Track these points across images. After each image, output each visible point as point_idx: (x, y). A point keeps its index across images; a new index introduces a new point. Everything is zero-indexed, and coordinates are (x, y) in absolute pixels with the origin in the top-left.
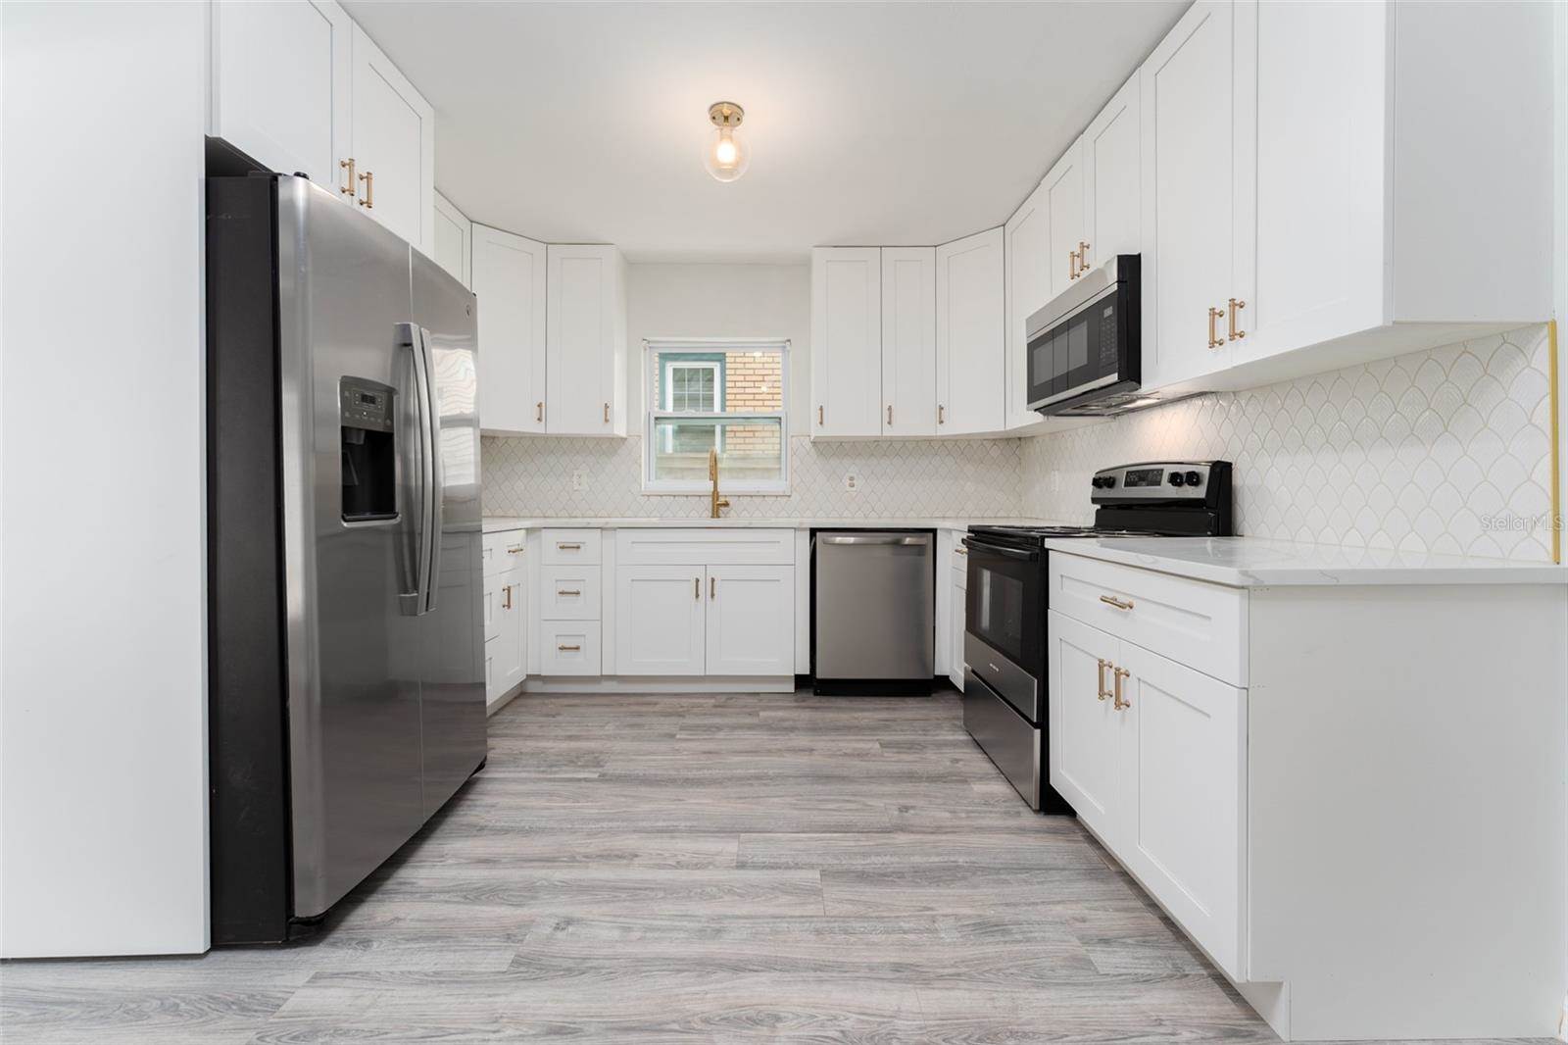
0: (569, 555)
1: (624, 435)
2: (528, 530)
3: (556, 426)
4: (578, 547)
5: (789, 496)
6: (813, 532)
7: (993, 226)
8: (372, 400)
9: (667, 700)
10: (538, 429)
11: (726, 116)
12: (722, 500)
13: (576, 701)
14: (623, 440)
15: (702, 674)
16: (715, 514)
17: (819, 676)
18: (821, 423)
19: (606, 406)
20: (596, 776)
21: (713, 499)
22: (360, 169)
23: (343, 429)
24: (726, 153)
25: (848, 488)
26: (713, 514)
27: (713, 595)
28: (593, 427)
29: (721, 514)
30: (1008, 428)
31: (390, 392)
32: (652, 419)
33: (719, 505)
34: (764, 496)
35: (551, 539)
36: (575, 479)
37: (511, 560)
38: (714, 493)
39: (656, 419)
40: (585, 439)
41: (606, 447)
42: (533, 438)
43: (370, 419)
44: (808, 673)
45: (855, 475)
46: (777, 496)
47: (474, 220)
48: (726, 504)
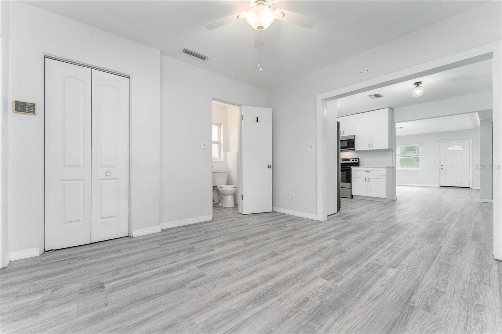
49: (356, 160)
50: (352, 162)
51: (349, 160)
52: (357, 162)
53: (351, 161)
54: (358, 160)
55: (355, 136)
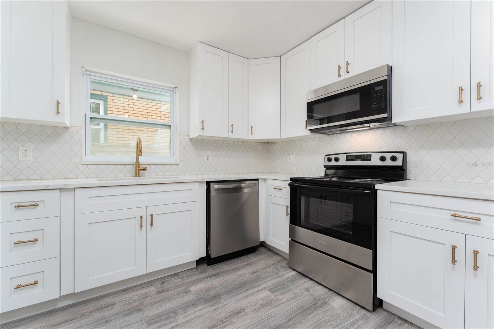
0: (26, 212)
4: (36, 205)
6: (208, 183)
7: (276, 56)
12: (141, 167)
14: (66, 129)
18: (202, 129)
21: (136, 167)
25: (206, 161)
26: (136, 175)
27: (152, 224)
30: (282, 137)
33: (139, 170)
34: (164, 165)
36: (20, 153)
39: (91, 118)
48: (145, 169)
49: (394, 159)
50: (381, 163)
51: (368, 158)
52: (399, 163)
53: (375, 161)
54: (400, 157)
55: (390, 69)
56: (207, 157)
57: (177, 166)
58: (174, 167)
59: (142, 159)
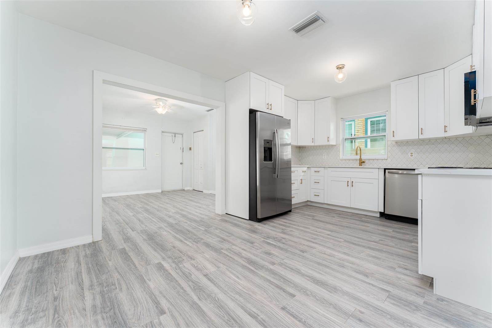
0: (317, 174)
1: (335, 144)
2: (308, 167)
3: (317, 143)
4: (319, 172)
5: (387, 160)
6: (385, 169)
8: (269, 143)
9: (339, 211)
10: (313, 144)
11: (340, 68)
12: (362, 161)
13: (318, 208)
15: (350, 207)
16: (360, 164)
17: (386, 213)
19: (328, 137)
20: (311, 218)
21: (360, 161)
22: (270, 104)
23: (264, 147)
24: (340, 76)
26: (360, 165)
27: (353, 186)
28: (325, 143)
29: (362, 165)
31: (271, 141)
32: (344, 139)
33: (362, 162)
34: (378, 160)
35: (313, 170)
37: (303, 174)
38: (360, 159)
39: (345, 139)
40: (322, 146)
41: (328, 148)
42: (311, 147)
43: (268, 146)
44: (383, 212)
45: (413, 152)
46: (382, 160)
47: (298, 100)
48: (364, 162)
56: (412, 153)
57: (386, 160)
58: (385, 161)
59: (363, 157)
